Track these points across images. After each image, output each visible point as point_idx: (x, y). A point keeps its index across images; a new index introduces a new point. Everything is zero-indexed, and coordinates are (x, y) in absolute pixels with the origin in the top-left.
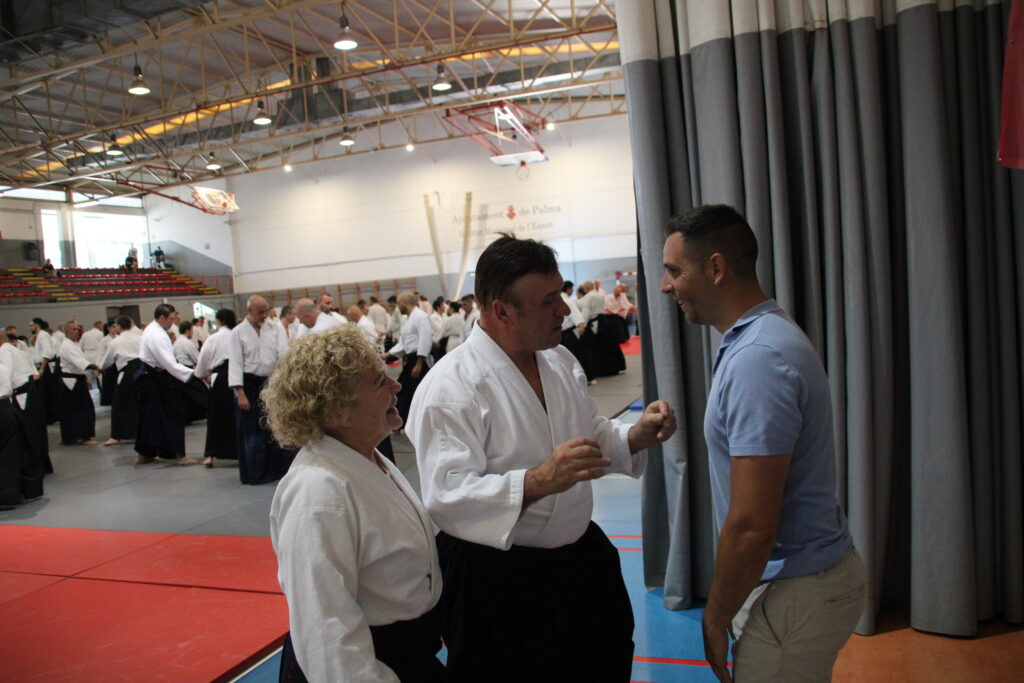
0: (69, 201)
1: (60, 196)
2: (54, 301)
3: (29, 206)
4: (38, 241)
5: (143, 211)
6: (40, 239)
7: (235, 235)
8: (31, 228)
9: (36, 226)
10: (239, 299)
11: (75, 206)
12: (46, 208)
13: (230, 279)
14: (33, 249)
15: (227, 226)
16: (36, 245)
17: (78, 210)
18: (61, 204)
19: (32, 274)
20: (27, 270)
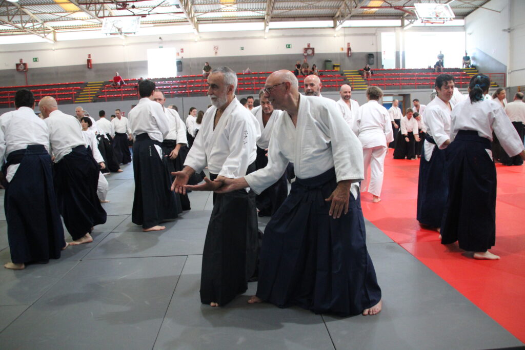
0: (402, 26)
1: (398, 22)
3: (373, 31)
4: (377, 53)
5: (464, 28)
6: (379, 51)
7: (512, 40)
8: (373, 44)
9: (378, 43)
10: (509, 91)
11: (405, 28)
12: (384, 31)
13: (505, 75)
14: (372, 58)
15: (506, 33)
16: (375, 55)
17: (406, 30)
18: (396, 28)
19: (358, 73)
20: (357, 71)
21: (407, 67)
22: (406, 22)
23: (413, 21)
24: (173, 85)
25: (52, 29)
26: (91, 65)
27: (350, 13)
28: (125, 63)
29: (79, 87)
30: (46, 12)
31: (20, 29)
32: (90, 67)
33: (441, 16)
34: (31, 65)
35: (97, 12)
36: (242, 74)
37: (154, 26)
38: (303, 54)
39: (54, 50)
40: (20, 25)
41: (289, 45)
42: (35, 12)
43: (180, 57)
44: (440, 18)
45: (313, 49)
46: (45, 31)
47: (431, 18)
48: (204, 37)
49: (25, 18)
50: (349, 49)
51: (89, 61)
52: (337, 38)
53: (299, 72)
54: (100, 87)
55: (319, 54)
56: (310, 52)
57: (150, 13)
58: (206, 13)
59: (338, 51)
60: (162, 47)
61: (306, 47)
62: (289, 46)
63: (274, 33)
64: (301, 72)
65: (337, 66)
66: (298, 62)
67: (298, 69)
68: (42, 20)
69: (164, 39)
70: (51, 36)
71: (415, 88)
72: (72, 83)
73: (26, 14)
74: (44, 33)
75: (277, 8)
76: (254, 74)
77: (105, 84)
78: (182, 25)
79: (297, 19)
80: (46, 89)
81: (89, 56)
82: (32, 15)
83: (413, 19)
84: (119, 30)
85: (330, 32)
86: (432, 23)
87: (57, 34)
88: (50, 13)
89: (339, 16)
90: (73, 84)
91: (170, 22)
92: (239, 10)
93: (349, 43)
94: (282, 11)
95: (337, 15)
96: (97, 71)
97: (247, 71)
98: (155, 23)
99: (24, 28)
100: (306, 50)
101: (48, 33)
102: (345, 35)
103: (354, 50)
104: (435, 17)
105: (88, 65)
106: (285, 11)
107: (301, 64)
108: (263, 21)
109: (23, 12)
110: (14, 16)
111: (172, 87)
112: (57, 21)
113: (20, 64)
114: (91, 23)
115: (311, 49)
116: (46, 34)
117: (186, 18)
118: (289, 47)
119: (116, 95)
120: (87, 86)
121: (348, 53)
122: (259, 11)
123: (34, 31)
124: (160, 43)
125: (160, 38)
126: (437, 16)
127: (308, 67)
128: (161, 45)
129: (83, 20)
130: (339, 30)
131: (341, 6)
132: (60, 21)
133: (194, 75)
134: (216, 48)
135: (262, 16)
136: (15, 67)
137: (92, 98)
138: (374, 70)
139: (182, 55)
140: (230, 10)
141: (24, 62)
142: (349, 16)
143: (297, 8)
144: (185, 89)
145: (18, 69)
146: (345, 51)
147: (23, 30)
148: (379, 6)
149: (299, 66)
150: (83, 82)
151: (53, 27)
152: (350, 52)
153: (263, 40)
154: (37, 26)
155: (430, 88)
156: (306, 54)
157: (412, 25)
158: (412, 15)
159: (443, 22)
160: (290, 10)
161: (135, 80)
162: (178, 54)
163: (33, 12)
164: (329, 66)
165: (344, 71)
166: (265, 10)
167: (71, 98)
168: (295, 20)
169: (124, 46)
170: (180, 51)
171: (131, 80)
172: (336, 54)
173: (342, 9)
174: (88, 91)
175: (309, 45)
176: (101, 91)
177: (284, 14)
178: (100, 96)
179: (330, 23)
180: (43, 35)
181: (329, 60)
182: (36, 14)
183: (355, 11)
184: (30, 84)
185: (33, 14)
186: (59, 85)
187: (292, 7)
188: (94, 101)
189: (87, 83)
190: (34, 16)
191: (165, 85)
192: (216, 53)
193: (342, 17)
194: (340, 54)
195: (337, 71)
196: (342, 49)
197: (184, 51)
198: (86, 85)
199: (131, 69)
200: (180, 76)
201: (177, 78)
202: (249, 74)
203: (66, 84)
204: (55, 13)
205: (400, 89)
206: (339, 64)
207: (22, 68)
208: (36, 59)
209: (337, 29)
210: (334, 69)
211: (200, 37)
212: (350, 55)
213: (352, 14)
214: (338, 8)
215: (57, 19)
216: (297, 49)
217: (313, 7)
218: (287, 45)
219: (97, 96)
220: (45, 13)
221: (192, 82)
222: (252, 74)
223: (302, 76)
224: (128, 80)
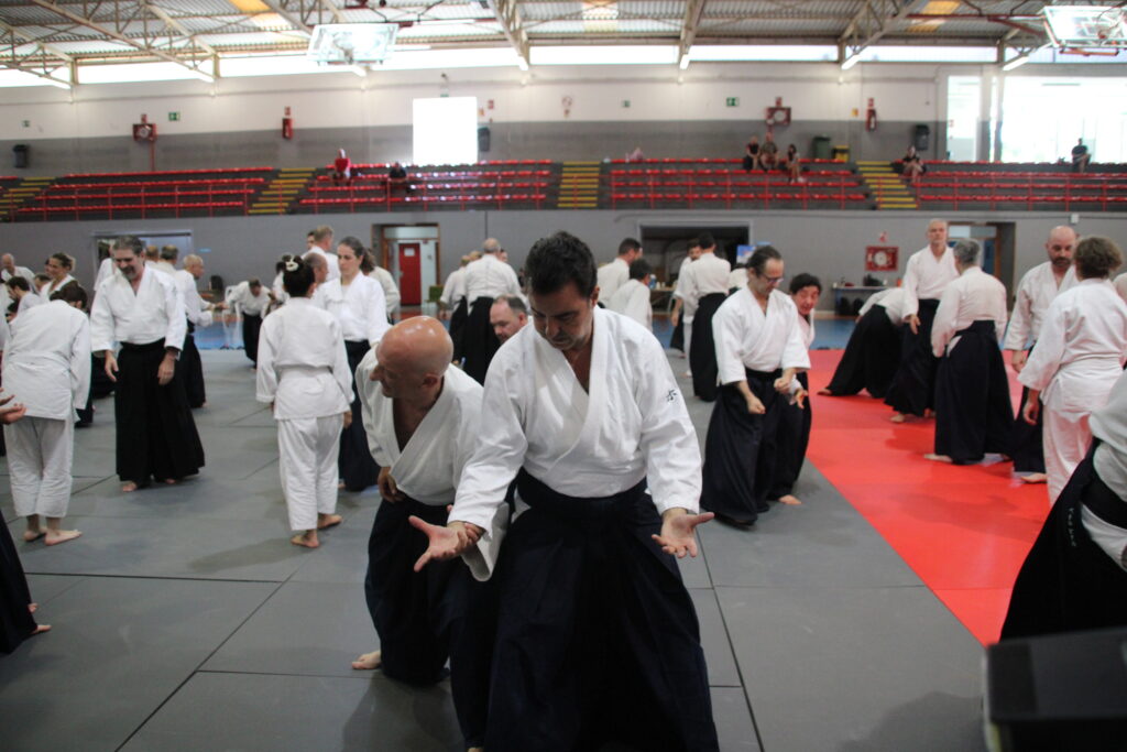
0: (1000, 61)
1: (988, 54)
2: (874, 208)
3: (929, 73)
4: (937, 124)
6: (940, 119)
8: (928, 103)
9: (940, 99)
11: (1007, 68)
12: (957, 73)
14: (927, 134)
16: (932, 128)
17: (1007, 73)
18: (985, 68)
19: (890, 169)
20: (888, 163)
21: (1006, 159)
22: (1010, 53)
23: (1026, 49)
24: (466, 181)
25: (210, 51)
26: (291, 131)
27: (881, 29)
28: (364, 130)
29: (261, 180)
30: (199, 13)
31: (140, 49)
32: (287, 134)
33: (1112, 36)
34: (165, 128)
35: (305, 14)
36: (624, 163)
37: (433, 48)
38: (765, 122)
39: (213, 97)
40: (141, 42)
41: (733, 100)
42: (177, 14)
43: (485, 120)
44: (1109, 43)
45: (788, 111)
46: (195, 53)
47: (1084, 42)
48: (542, 75)
49: (153, 26)
50: (872, 113)
51: (286, 122)
52: (845, 86)
53: (755, 162)
54: (305, 181)
55: (801, 123)
56: (780, 116)
57: (422, 18)
58: (547, 20)
59: (846, 116)
60: (446, 96)
61: (773, 104)
62: (732, 102)
63: (699, 73)
64: (760, 163)
65: (843, 152)
66: (753, 140)
67: (752, 155)
68: (189, 30)
69: (452, 78)
70: (208, 66)
71: (1027, 209)
72: (246, 168)
73: (157, 18)
74: (194, 59)
75: (709, 13)
76: (652, 163)
77: (317, 173)
78: (494, 47)
79: (754, 40)
80: (191, 181)
81: (288, 111)
82: (169, 20)
83: (1027, 46)
84: (347, 53)
85: (830, 71)
86: (1087, 54)
87: (222, 62)
88: (207, 16)
89: (851, 37)
90: (249, 171)
91: (467, 41)
92: (623, 16)
93: (871, 101)
94: (721, 21)
95: (848, 33)
96: (302, 144)
97: (636, 154)
98: (434, 42)
99: (149, 47)
100: (772, 111)
101: (203, 59)
102: (864, 81)
103: (884, 115)
104: (1097, 38)
105: (284, 130)
106: (727, 20)
107: (762, 143)
108: (674, 44)
109: (152, 13)
110: (129, 21)
111: (465, 185)
112: (222, 33)
113: (143, 126)
114: (295, 40)
115: (783, 109)
116: (197, 62)
117: (502, 33)
118: (733, 104)
119: (338, 200)
120: (278, 178)
121: (869, 122)
122: (668, 21)
123: (172, 54)
124: (443, 86)
125: (444, 76)
126: (1103, 37)
127: (775, 151)
128: (445, 91)
129: (277, 31)
130: (851, 69)
131: (857, 13)
132: (228, 32)
133: (516, 161)
134: (567, 102)
135: (676, 31)
136: (129, 132)
137: (286, 204)
138: (930, 163)
139: (489, 114)
140: (601, 17)
141: (149, 121)
142: (879, 34)
143: (756, 15)
144: (494, 191)
145: (136, 137)
146: (863, 117)
147: (148, 52)
148: (949, 13)
149: (754, 148)
150: (270, 167)
151: (214, 47)
152: (873, 120)
153: (673, 88)
154: (179, 44)
155: (1063, 209)
156: (770, 122)
157: (1024, 60)
158: (1037, 37)
159: (1114, 51)
160: (740, 19)
161: (385, 168)
162: (481, 112)
163: (171, 13)
164: (824, 148)
165: (859, 163)
166: (682, 18)
167: (241, 203)
168: (748, 43)
169: (363, 91)
170: (485, 105)
171: (375, 168)
172: (840, 124)
173: (860, 19)
174: (276, 189)
175: (779, 101)
176: (308, 191)
177: (725, 27)
178: (304, 201)
179: (831, 52)
180: (190, 63)
181: (825, 135)
182: (179, 17)
183: (890, 25)
184: (160, 170)
185: (173, 17)
186: (218, 173)
187: (745, 12)
188: (292, 211)
189: (280, 172)
190: (173, 22)
191: (449, 181)
192: (567, 112)
193: (861, 38)
194: (850, 124)
195: (841, 163)
196: (856, 112)
197: (496, 105)
198: (275, 174)
199: (378, 142)
200: (483, 162)
201: (477, 167)
202: (639, 162)
203: (234, 172)
204: (218, 15)
205: (991, 209)
206: (845, 147)
207: (144, 134)
208: (175, 114)
209: (846, 66)
210: (834, 157)
211: (533, 76)
212: (872, 126)
213: (885, 31)
214: (851, 16)
215: (221, 28)
216: (752, 109)
217: (792, 13)
218: (728, 100)
219: (298, 200)
220: (197, 15)
221: (507, 178)
222: (647, 163)
223: (761, 171)
224: (369, 168)
